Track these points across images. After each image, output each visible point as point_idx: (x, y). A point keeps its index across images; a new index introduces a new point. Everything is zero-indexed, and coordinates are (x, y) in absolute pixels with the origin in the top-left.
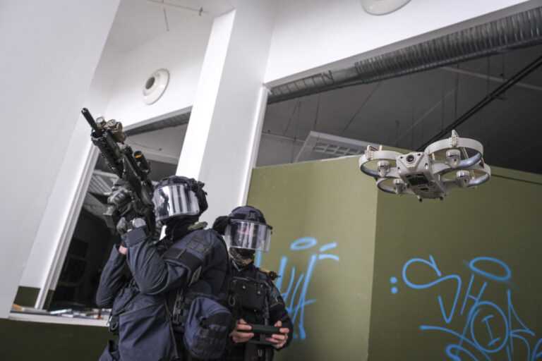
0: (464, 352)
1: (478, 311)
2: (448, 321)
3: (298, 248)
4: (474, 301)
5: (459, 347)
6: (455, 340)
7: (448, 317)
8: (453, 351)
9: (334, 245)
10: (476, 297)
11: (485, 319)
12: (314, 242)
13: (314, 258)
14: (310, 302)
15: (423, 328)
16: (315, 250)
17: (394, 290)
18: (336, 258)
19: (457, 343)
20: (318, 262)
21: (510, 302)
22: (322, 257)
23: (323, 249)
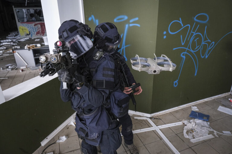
0: (187, 54)
1: (194, 37)
2: (183, 44)
3: (118, 21)
4: (193, 34)
5: (185, 53)
6: (184, 50)
7: (183, 43)
8: (183, 55)
9: (137, 19)
10: (194, 32)
11: (196, 40)
12: (126, 18)
13: (127, 26)
14: (127, 46)
15: (174, 49)
16: (127, 22)
17: (165, 37)
18: (139, 25)
19: (185, 51)
20: (130, 28)
21: (205, 31)
22: (131, 25)
23: (131, 21)
